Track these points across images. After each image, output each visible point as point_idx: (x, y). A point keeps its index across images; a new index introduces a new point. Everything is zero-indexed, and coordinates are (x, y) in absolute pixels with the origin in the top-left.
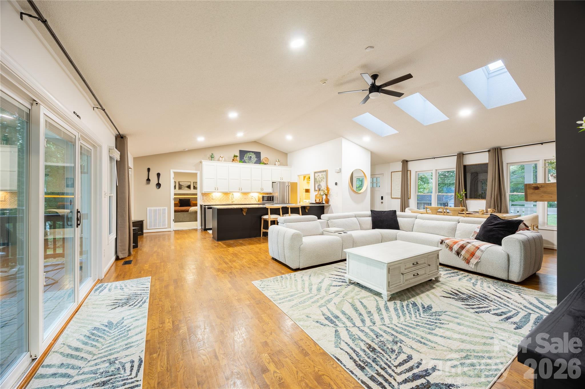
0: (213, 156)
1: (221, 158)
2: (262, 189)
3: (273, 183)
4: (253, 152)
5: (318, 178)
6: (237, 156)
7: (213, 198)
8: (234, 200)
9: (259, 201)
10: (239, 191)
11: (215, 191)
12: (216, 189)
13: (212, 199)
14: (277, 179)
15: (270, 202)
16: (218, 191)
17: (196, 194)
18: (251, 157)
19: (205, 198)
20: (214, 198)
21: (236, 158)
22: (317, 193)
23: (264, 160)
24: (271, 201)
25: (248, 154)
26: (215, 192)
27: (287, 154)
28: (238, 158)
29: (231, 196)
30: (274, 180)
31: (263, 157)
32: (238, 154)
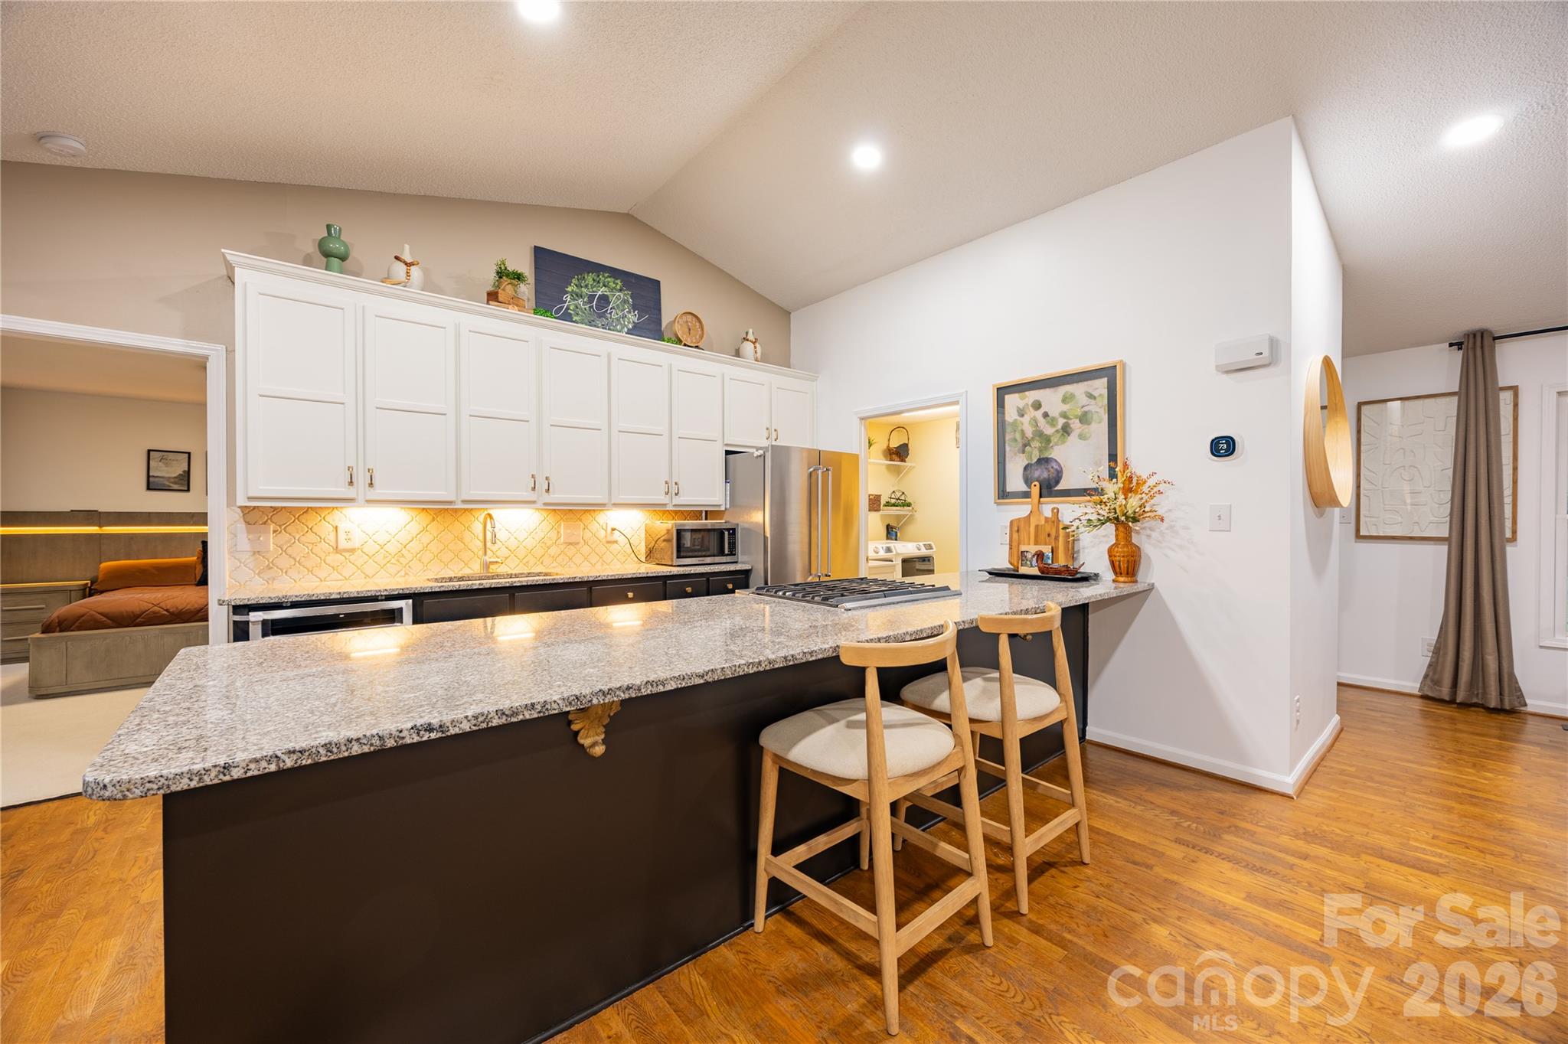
0: (334, 246)
1: (400, 269)
2: (672, 488)
3: (728, 453)
4: (615, 273)
5: (1026, 419)
6: (518, 277)
7: (343, 544)
8: (497, 552)
9: (650, 554)
10: (532, 496)
11: (350, 493)
12: (361, 479)
13: (337, 550)
14: (751, 438)
15: (718, 559)
16: (372, 494)
17: (201, 518)
18: (604, 300)
19: (270, 541)
20: (356, 543)
21: (509, 289)
22: (1020, 510)
23: (677, 327)
24: (722, 553)
25: (590, 278)
26: (351, 500)
27: (787, 314)
28: (526, 290)
29: (478, 527)
30: (736, 440)
31: (671, 308)
32: (523, 264)
